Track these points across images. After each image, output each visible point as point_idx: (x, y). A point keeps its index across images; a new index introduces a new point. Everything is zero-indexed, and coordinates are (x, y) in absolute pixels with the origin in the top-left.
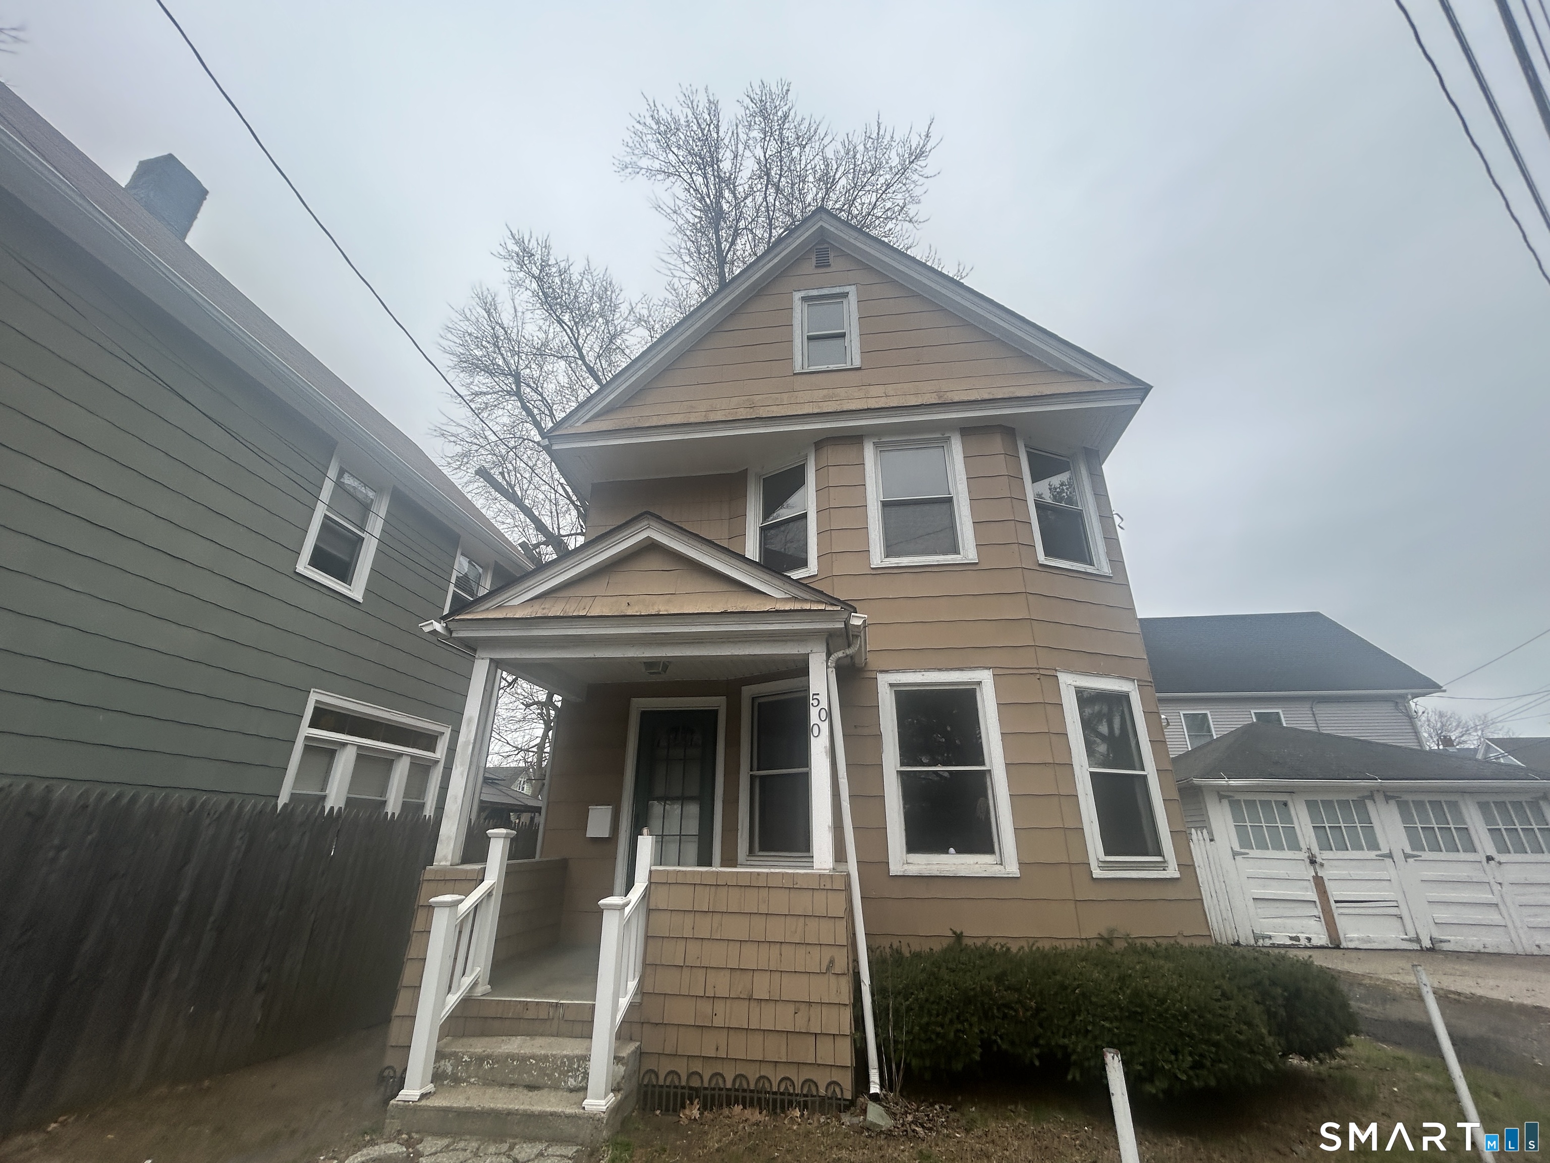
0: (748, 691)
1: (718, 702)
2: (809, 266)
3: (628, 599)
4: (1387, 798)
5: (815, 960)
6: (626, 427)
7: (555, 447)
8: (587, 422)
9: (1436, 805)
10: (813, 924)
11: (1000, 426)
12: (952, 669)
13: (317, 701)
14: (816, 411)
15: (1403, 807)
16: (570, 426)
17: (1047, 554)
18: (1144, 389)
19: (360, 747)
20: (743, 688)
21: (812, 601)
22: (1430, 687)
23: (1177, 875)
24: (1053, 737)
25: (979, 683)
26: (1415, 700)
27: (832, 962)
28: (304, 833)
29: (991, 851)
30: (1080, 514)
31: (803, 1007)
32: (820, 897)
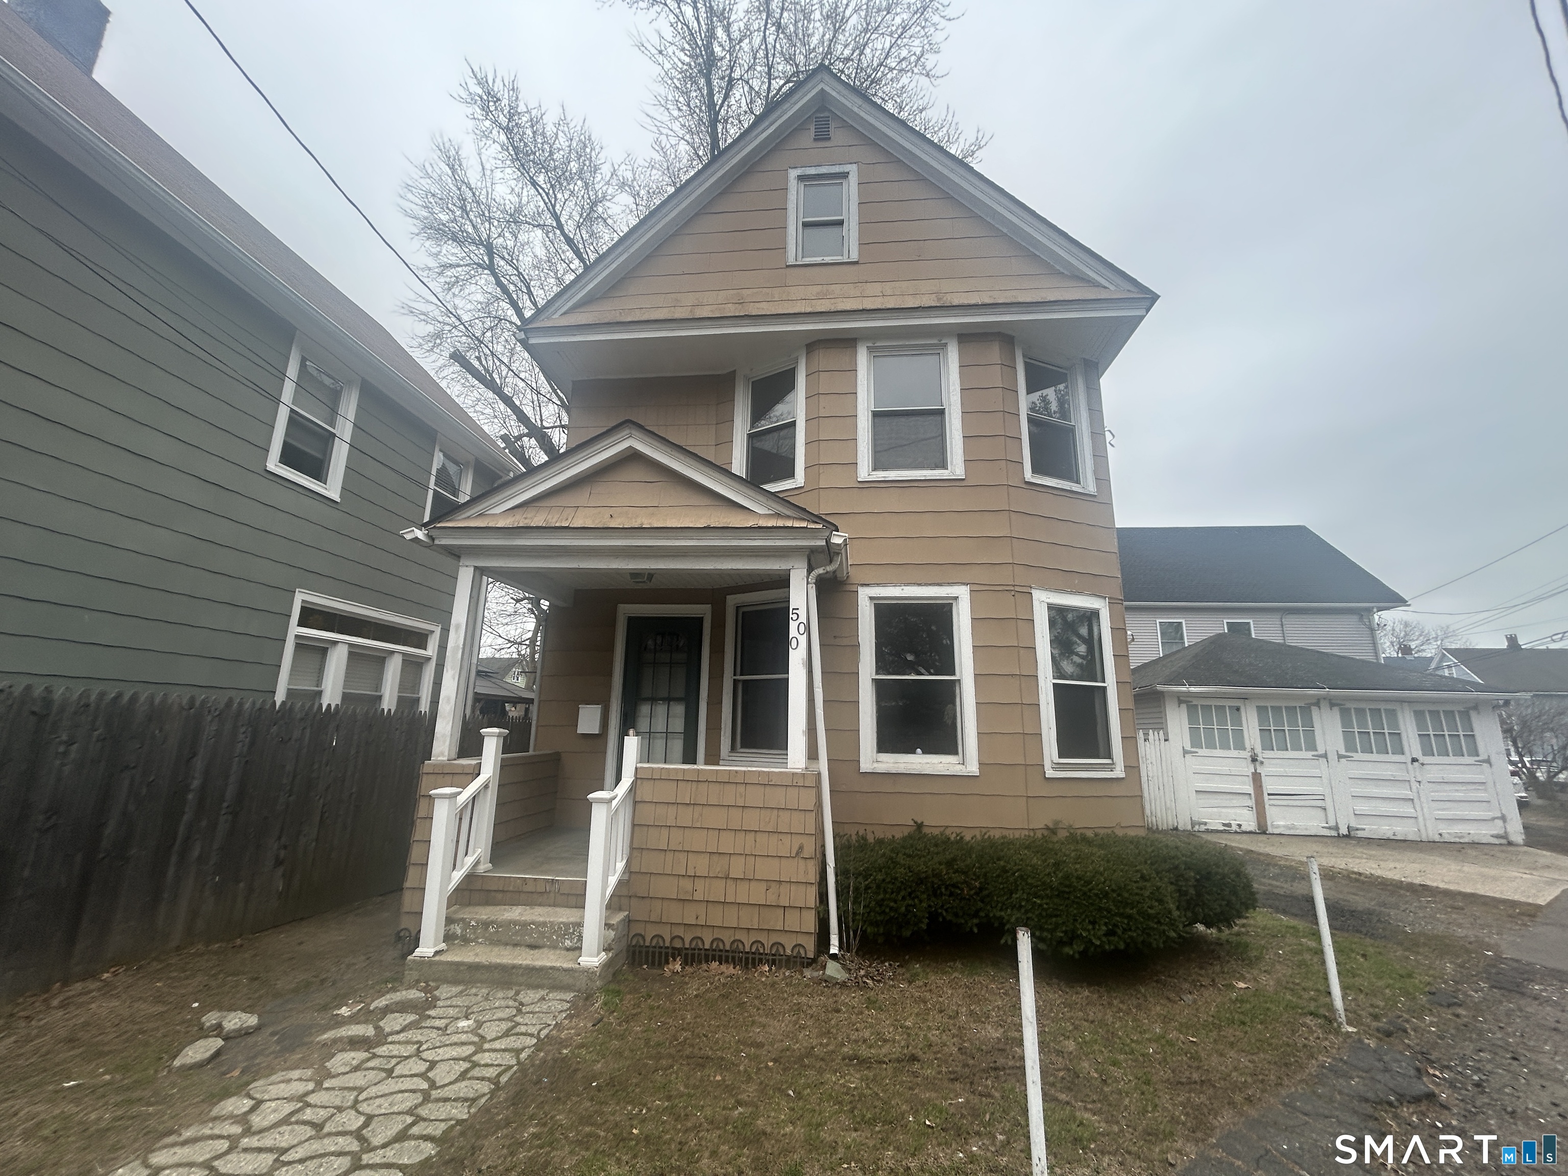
0: (732, 601)
1: (703, 610)
2: (807, 139)
3: (611, 511)
4: (1332, 705)
5: (786, 846)
6: (606, 321)
7: (532, 341)
8: (565, 313)
9: (1376, 712)
10: (785, 815)
11: (999, 334)
12: (930, 585)
13: (303, 601)
14: (809, 310)
15: (1345, 713)
16: (547, 318)
17: (1035, 470)
18: (1151, 298)
19: (351, 645)
20: (728, 597)
21: (794, 518)
22: (1396, 600)
23: (1123, 775)
24: (1022, 651)
25: (956, 598)
26: (1379, 613)
27: (801, 848)
28: (304, 728)
29: (955, 753)
30: (1071, 431)
31: (773, 885)
32: (793, 792)
